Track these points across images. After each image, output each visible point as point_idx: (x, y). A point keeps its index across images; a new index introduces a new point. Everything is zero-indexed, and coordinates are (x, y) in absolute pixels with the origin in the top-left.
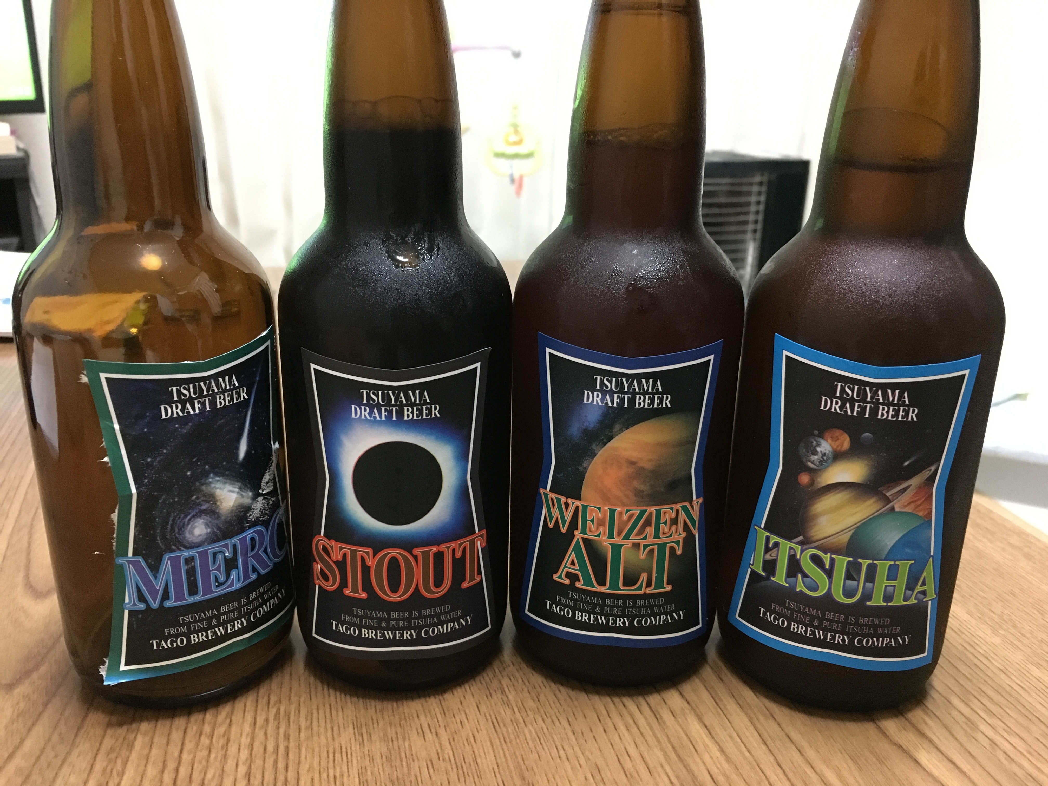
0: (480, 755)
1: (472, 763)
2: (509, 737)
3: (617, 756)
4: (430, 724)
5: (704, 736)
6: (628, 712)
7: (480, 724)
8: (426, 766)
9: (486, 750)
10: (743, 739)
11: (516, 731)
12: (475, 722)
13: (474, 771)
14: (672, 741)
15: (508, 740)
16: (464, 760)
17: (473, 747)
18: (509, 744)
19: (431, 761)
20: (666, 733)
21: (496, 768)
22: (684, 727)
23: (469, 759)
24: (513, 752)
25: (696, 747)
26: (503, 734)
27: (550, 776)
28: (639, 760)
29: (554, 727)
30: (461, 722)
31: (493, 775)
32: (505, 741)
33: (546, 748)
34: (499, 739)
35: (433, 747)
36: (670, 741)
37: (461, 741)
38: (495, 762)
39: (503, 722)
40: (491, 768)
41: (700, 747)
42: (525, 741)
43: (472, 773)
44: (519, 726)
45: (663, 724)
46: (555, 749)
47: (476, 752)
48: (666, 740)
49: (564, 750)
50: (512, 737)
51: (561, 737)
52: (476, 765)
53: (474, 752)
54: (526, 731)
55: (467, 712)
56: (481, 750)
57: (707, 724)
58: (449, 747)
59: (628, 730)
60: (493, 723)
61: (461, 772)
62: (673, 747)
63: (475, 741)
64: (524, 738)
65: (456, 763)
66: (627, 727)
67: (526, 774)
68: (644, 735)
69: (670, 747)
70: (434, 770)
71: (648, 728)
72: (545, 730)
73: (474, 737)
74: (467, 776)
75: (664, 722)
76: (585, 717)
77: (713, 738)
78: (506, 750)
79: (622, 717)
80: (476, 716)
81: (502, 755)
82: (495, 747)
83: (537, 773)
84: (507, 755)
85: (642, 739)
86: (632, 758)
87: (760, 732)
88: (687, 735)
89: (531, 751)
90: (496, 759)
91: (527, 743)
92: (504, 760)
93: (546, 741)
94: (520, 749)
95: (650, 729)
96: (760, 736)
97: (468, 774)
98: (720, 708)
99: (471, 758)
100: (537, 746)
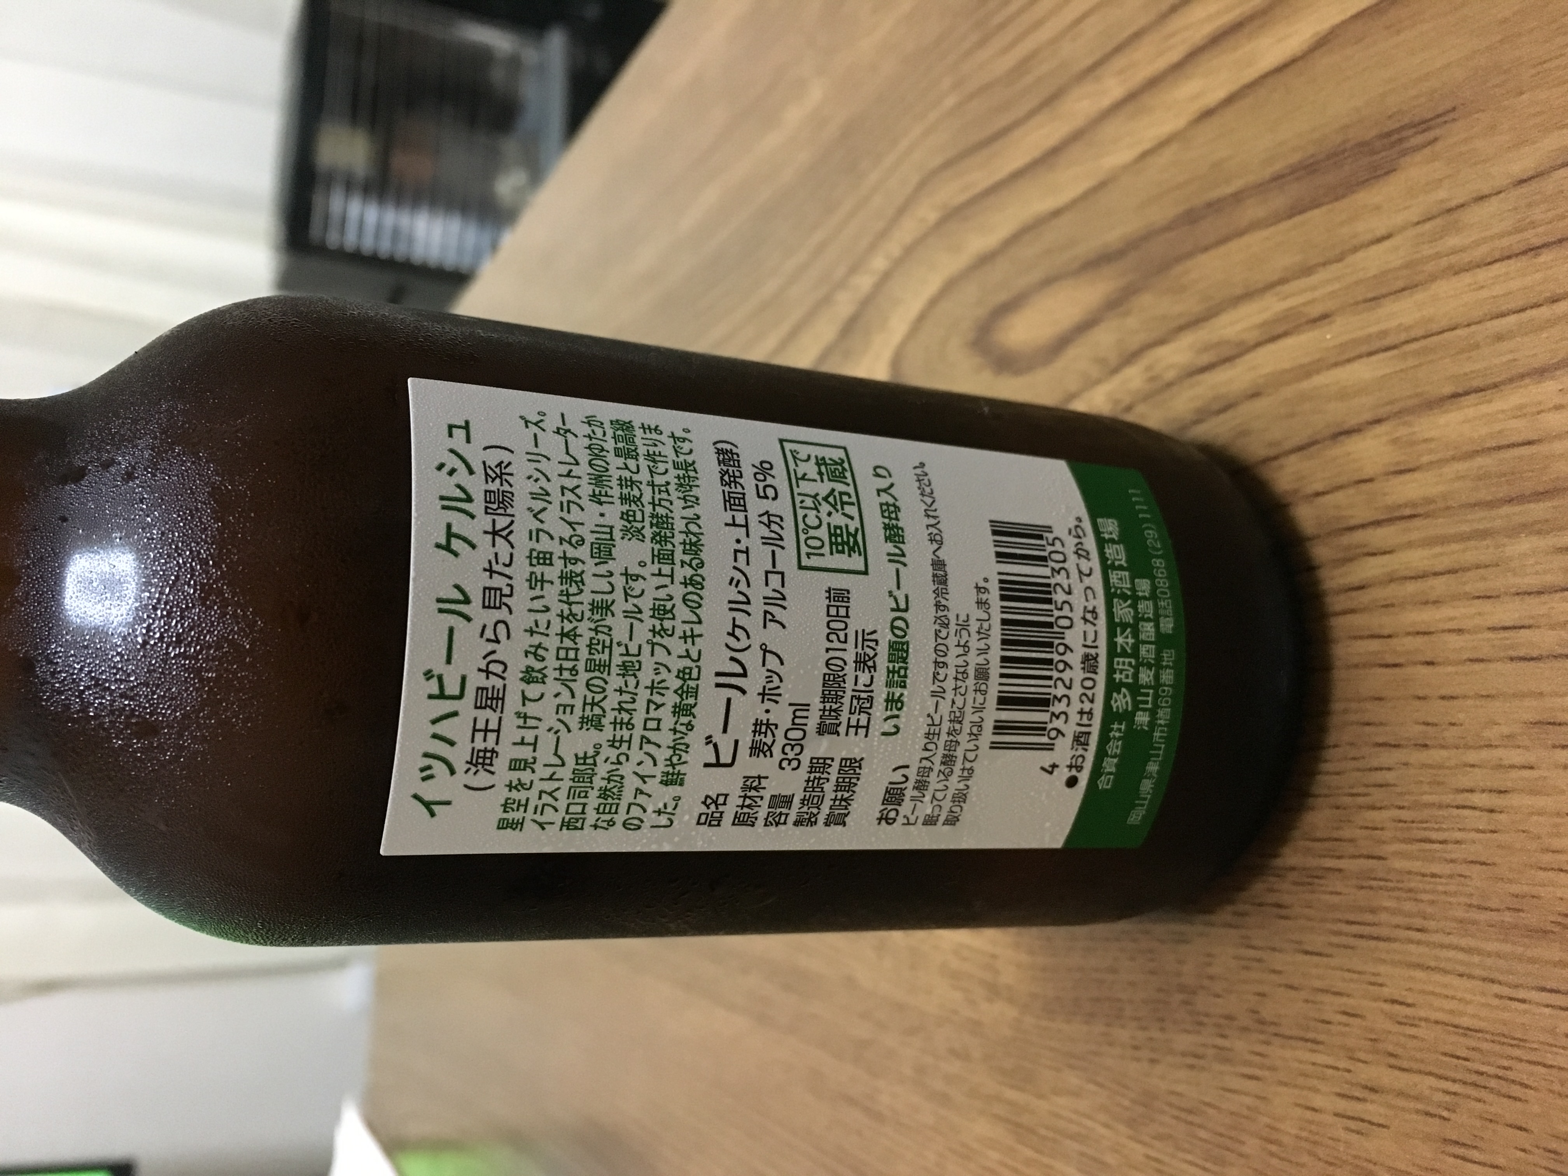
0: (1452, 1012)
1: (1473, 1043)
2: (1410, 915)
3: (1512, 659)
4: (1338, 1090)
5: (1485, 409)
6: (1381, 583)
7: (1360, 968)
8: (1459, 1161)
9: (1438, 990)
10: (1512, 305)
11: (1393, 889)
12: (1352, 980)
13: (1497, 1048)
14: (1489, 498)
15: (1418, 922)
16: (1458, 1058)
17: (1426, 1020)
18: (1431, 924)
19: (1445, 1141)
20: (1462, 506)
21: (1496, 988)
22: (1451, 453)
23: (1460, 1044)
24: (1455, 925)
25: (1514, 439)
26: (1397, 926)
27: (1547, 858)
28: (1535, 607)
29: (1398, 790)
30: (1345, 1013)
31: (1516, 1004)
32: (1418, 930)
33: (1458, 835)
34: (1411, 941)
35: (1407, 1116)
36: (1490, 505)
37: (1403, 1040)
38: (1480, 983)
39: (1361, 910)
40: (1496, 1002)
41: (1520, 429)
42: (1428, 879)
43: (1502, 1057)
44: (1381, 875)
45: (1432, 507)
46: (1466, 812)
47: (1440, 1016)
48: (1480, 514)
49: (1471, 791)
50: (1408, 906)
51: (1429, 783)
52: (1480, 1035)
53: (1437, 1022)
54: (1399, 864)
55: (1318, 984)
56: (1437, 1002)
57: (1448, 390)
58: (1417, 1078)
59: (1435, 602)
60: (1361, 936)
61: (1493, 1083)
62: (1510, 501)
63: (1409, 1005)
64: (1419, 878)
65: (1465, 1083)
66: (1426, 603)
67: (1531, 919)
68: (1457, 566)
69: (1506, 510)
70: (1475, 1147)
71: (1438, 549)
72: (1404, 814)
73: (1394, 1002)
74: (1510, 1075)
75: (1429, 501)
76: (1380, 699)
77: (1495, 386)
78: (1447, 940)
79: (1393, 605)
80: (1333, 968)
81: (1461, 956)
82: (1433, 964)
83: (1535, 891)
84: (1464, 942)
85: (1470, 574)
86: (1526, 622)
87: (1497, 255)
88: (1476, 453)
89: (1461, 876)
90: (1470, 977)
91: (1433, 875)
92: (1476, 959)
93: (1436, 826)
94: (1450, 903)
95: (1443, 544)
96: (1509, 257)
97: (1505, 1068)
98: (1407, 342)
99: (1453, 1038)
100: (1448, 856)
